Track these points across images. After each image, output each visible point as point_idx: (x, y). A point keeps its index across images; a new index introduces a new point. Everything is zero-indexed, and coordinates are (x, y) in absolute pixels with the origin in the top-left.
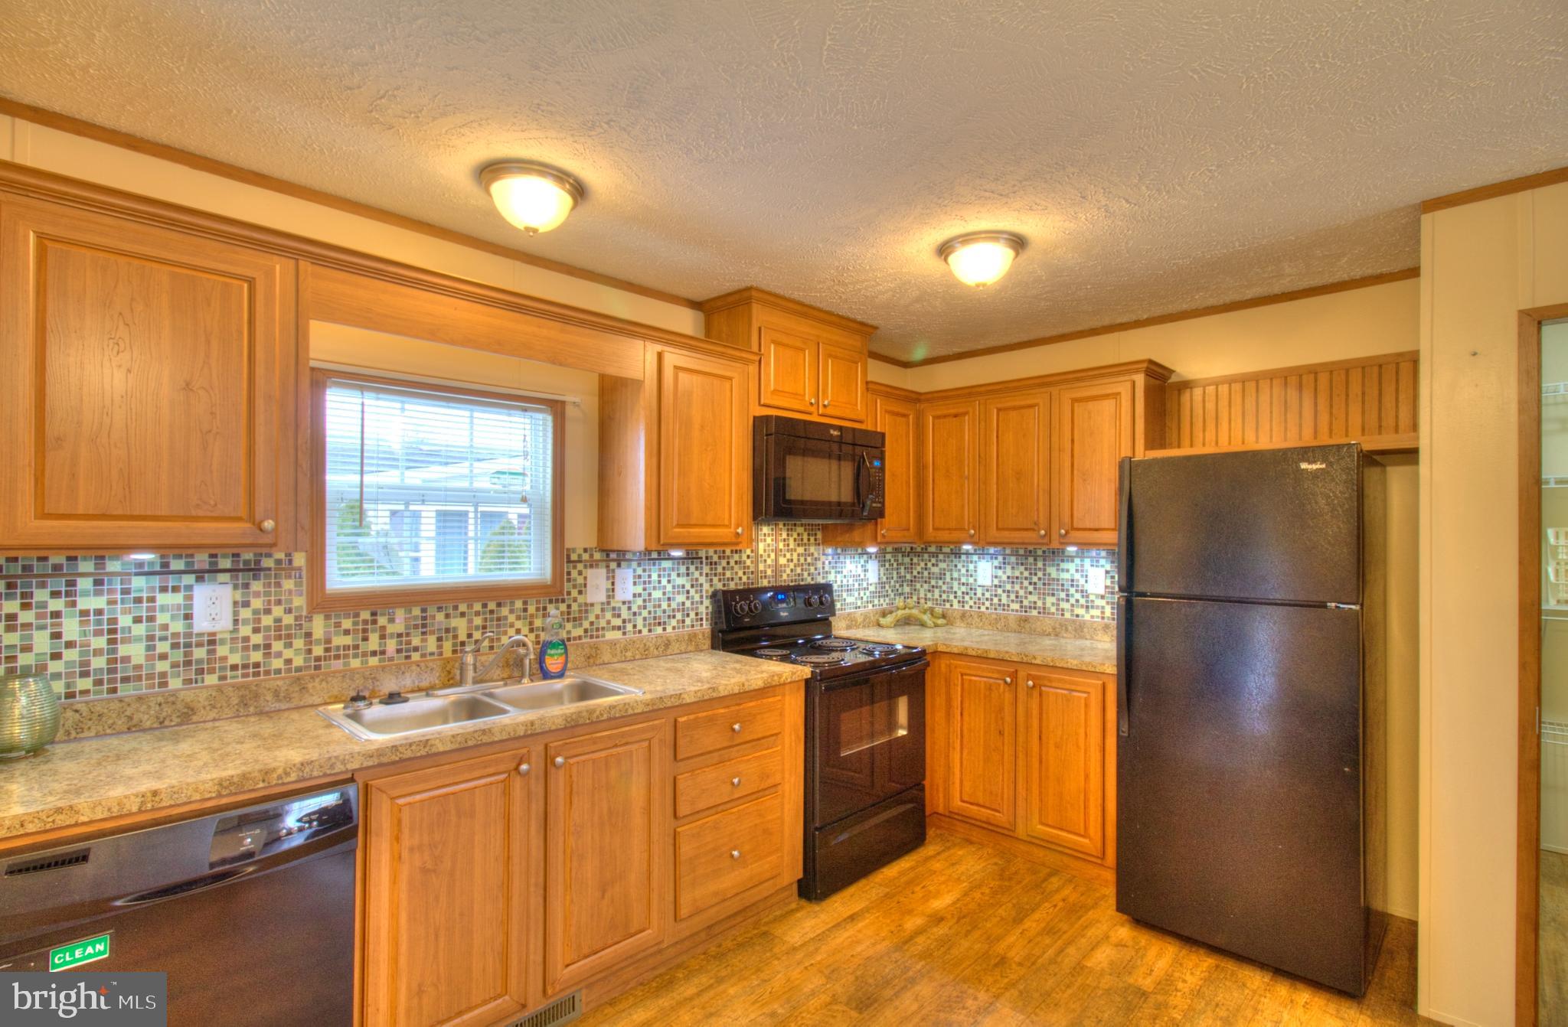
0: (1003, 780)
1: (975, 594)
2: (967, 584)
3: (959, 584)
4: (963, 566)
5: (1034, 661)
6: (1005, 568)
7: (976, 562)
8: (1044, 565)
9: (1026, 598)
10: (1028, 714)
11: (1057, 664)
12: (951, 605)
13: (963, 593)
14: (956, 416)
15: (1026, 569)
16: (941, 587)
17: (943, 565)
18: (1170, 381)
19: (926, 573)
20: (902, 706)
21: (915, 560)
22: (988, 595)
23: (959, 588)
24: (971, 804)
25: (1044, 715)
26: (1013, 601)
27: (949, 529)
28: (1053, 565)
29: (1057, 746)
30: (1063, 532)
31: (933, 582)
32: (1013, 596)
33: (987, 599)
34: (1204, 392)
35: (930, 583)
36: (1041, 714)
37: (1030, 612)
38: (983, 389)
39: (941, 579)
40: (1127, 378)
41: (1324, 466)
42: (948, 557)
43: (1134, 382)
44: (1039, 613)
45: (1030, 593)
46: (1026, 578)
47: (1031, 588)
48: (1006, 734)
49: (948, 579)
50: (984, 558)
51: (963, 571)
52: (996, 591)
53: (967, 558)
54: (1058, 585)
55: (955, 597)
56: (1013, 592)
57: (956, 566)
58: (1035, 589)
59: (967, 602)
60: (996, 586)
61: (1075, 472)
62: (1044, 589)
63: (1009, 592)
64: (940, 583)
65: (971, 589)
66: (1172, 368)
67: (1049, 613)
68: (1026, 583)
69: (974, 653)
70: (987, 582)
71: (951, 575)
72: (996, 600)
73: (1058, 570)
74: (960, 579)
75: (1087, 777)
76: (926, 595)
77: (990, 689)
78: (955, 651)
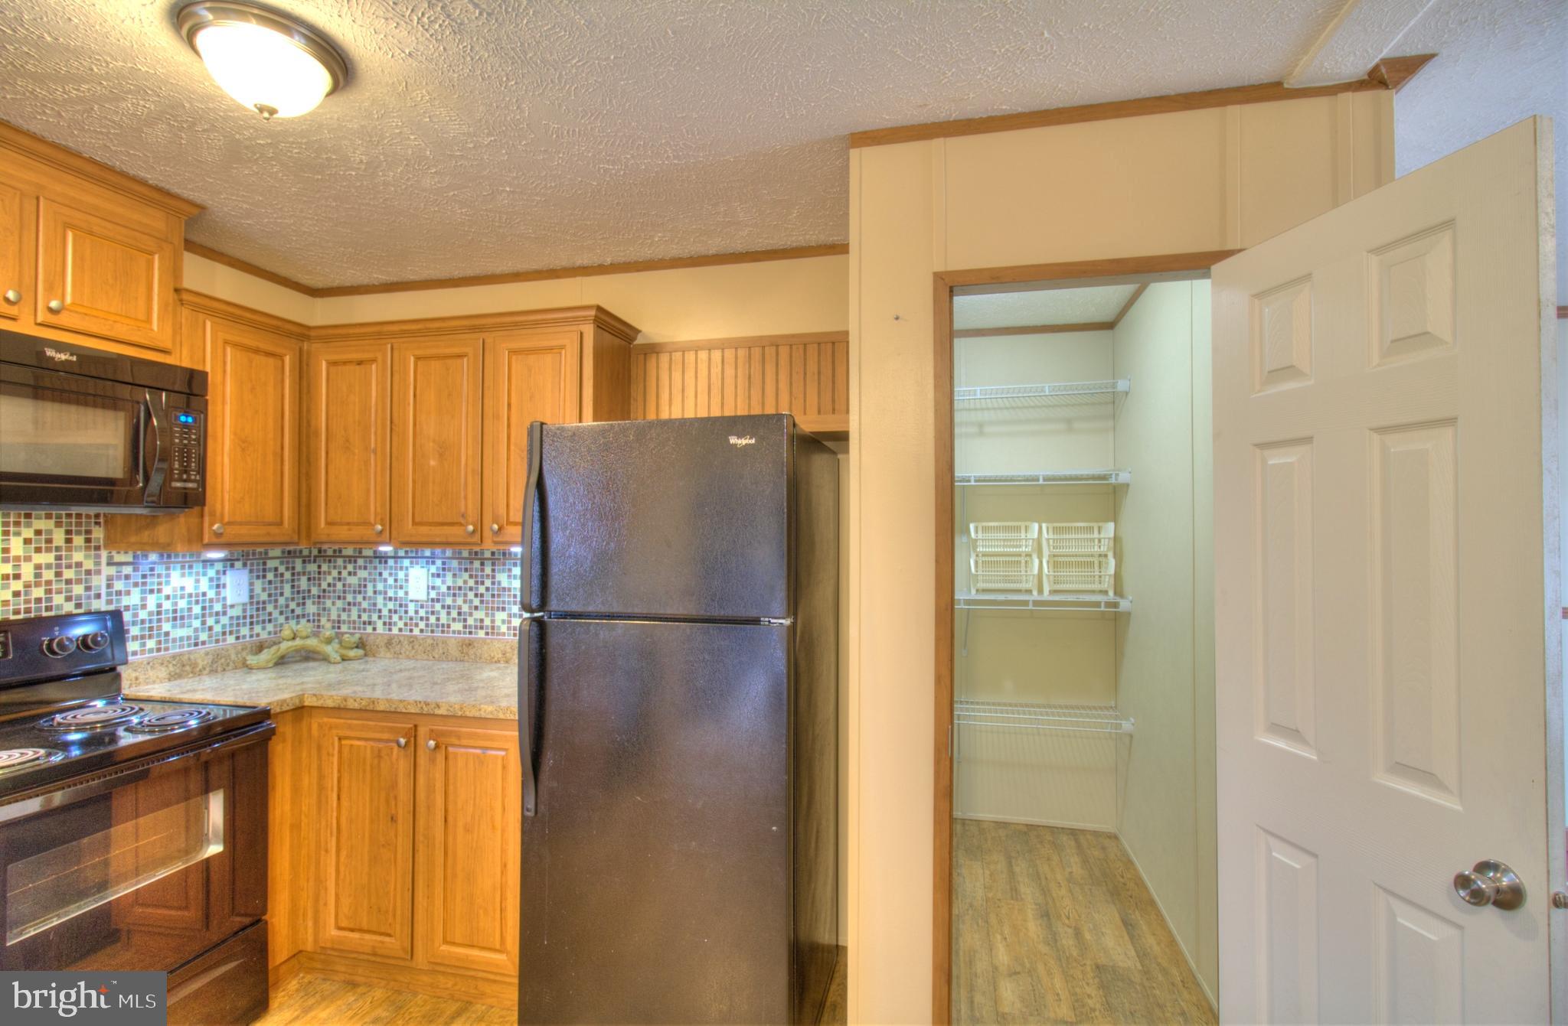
0: (395, 889)
1: (406, 612)
2: (396, 599)
3: (385, 599)
4: (391, 574)
5: (437, 712)
6: (444, 576)
7: (407, 568)
8: (493, 570)
9: (471, 614)
10: (430, 789)
11: (468, 714)
12: (374, 629)
13: (390, 611)
14: (360, 363)
15: (471, 576)
16: (360, 604)
17: (363, 574)
18: (635, 343)
19: (339, 586)
20: (216, 809)
21: (325, 567)
22: (422, 613)
23: (385, 605)
24: (352, 930)
25: (451, 788)
26: (454, 620)
27: (348, 524)
28: (504, 571)
29: (468, 830)
30: (496, 527)
31: (350, 598)
32: (454, 614)
33: (422, 619)
34: (671, 359)
35: (345, 598)
36: (446, 785)
37: (476, 633)
38: (395, 328)
39: (360, 592)
40: (574, 328)
41: (753, 441)
42: (371, 562)
43: (581, 334)
44: (487, 634)
45: (476, 608)
46: (471, 589)
47: (477, 602)
48: (400, 821)
49: (370, 593)
50: (417, 563)
51: (391, 581)
52: (433, 607)
53: (396, 563)
54: (509, 596)
55: (380, 617)
56: (454, 607)
57: (381, 574)
58: (482, 602)
59: (395, 624)
60: (433, 600)
61: (512, 447)
62: (493, 602)
63: (449, 607)
64: (359, 598)
65: (401, 606)
66: (640, 329)
67: (498, 634)
68: (471, 595)
69: (356, 706)
70: (422, 596)
71: (374, 586)
72: (433, 619)
73: (509, 577)
74: (386, 593)
75: (504, 866)
76: (339, 616)
77: (380, 757)
78: (330, 703)
